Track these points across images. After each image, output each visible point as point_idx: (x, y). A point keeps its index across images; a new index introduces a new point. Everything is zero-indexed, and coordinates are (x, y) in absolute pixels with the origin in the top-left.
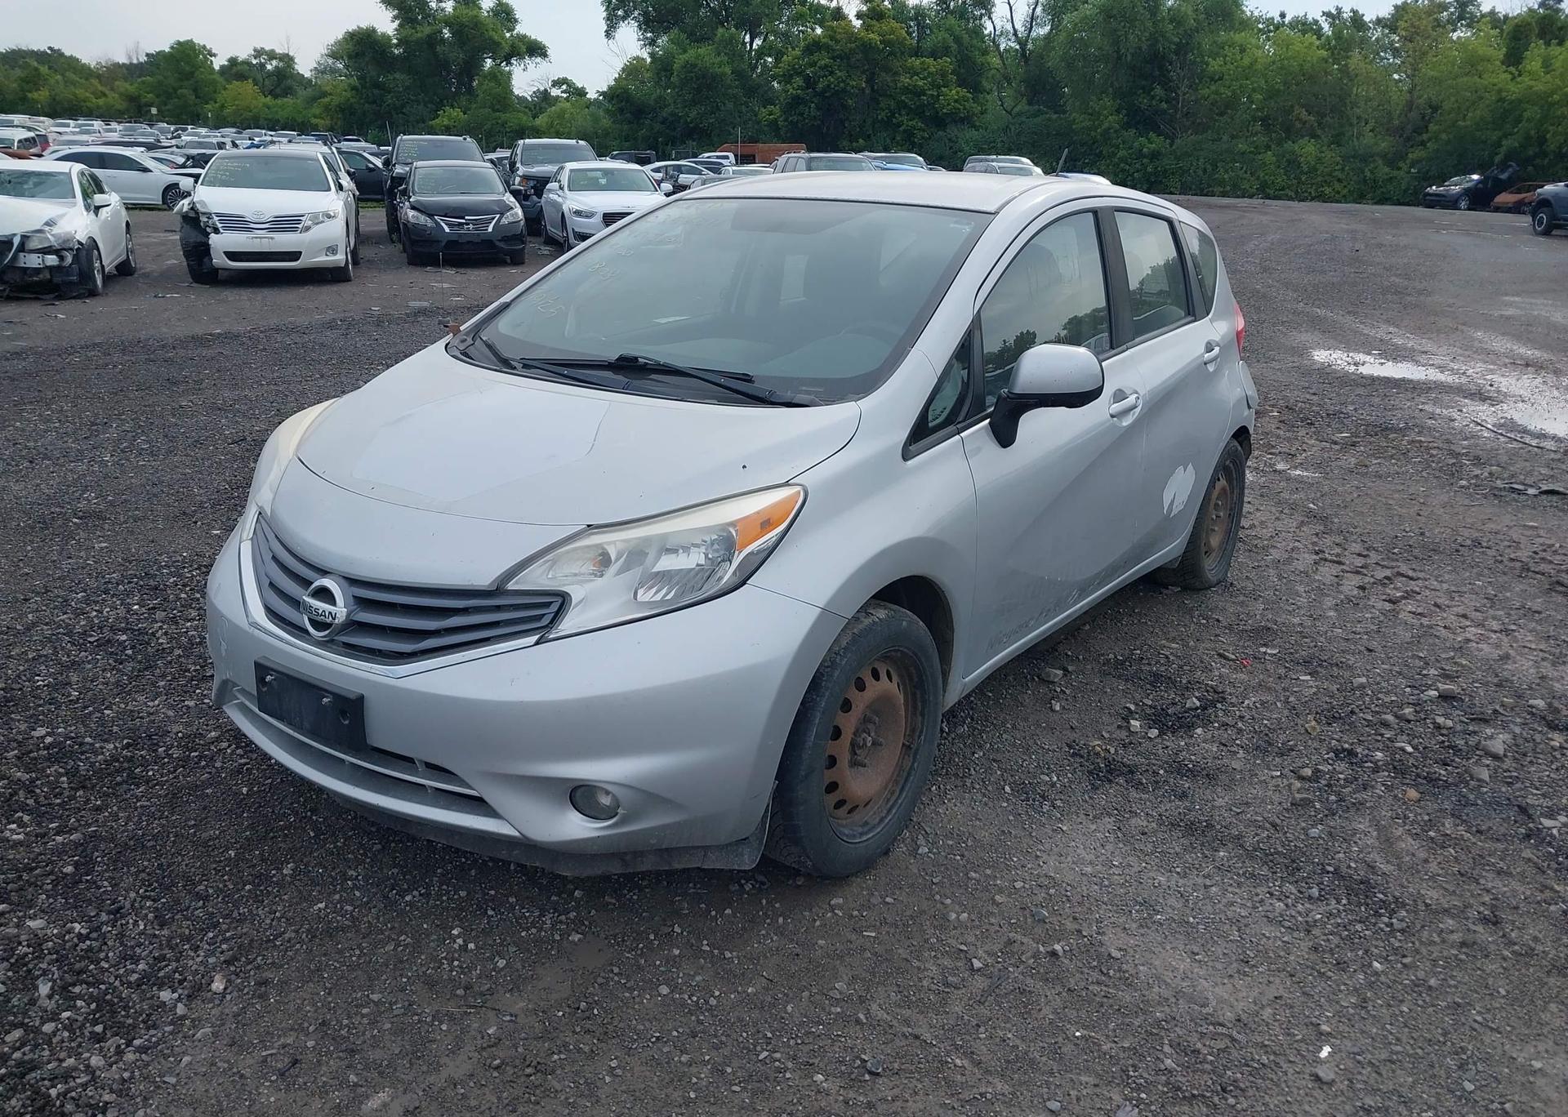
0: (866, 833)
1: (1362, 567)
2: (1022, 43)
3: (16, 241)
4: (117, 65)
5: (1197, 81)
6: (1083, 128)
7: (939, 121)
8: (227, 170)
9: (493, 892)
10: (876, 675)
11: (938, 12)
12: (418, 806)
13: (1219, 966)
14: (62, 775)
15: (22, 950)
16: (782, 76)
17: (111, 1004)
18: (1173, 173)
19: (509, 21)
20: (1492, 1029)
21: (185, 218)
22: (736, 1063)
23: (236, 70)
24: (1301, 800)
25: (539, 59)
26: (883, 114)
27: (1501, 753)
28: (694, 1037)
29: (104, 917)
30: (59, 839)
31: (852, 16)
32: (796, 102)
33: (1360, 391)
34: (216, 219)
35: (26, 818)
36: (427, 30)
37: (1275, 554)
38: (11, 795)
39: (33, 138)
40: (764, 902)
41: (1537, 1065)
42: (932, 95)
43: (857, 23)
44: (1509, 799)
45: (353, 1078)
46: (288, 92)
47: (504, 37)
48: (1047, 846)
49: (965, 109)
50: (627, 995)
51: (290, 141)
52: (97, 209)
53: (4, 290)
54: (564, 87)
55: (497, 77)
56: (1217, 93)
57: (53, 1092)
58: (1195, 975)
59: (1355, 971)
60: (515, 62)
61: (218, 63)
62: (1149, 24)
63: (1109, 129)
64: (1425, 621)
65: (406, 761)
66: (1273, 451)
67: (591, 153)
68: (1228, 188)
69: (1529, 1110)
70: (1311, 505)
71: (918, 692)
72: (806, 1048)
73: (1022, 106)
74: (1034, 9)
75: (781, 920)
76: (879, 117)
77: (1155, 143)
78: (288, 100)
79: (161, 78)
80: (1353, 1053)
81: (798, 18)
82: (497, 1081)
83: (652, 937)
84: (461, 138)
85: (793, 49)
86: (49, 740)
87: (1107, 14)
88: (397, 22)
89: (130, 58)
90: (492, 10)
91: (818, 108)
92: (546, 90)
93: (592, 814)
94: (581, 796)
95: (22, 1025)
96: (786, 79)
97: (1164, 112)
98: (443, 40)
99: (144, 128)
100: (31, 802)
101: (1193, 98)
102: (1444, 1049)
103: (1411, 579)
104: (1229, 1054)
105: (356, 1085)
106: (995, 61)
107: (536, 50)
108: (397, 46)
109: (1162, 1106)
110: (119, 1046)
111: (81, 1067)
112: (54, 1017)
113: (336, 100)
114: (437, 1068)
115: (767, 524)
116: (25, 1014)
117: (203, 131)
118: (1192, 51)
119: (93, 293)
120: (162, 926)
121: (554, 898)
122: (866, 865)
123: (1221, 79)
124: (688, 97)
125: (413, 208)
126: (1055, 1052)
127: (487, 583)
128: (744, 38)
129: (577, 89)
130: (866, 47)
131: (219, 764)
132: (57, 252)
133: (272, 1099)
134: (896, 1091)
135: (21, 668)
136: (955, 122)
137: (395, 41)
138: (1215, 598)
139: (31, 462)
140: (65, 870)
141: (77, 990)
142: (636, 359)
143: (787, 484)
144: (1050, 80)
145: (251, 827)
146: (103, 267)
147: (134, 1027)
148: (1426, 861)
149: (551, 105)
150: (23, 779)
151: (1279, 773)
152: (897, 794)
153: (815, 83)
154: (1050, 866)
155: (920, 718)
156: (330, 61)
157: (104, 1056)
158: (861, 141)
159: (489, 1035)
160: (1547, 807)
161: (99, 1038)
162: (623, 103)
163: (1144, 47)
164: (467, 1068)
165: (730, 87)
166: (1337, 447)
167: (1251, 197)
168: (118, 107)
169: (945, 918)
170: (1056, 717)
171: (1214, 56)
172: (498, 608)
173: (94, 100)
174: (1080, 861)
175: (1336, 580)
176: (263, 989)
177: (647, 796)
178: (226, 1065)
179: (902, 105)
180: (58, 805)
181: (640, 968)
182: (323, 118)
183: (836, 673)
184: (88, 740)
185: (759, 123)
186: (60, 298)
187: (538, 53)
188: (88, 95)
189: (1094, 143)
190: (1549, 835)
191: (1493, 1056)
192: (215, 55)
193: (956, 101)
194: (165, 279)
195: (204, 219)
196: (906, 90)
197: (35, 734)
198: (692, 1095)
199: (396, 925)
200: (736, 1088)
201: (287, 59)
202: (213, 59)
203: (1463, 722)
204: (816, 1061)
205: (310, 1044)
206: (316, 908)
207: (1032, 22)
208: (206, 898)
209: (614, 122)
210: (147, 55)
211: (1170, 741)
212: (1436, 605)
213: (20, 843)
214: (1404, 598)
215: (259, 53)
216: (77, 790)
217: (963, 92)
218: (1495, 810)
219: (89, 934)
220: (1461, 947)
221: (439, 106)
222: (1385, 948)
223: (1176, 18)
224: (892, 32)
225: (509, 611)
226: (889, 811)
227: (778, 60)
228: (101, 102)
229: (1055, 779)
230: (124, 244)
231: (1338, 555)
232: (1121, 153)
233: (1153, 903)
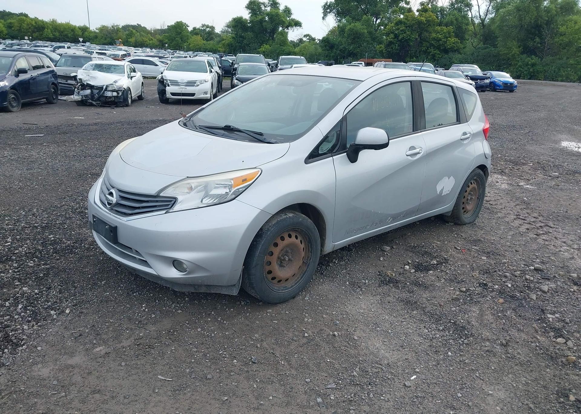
0: (285, 290)
1: (533, 222)
2: (483, 20)
3: (104, 87)
4: (158, 30)
5: (554, 36)
6: (504, 54)
7: (446, 51)
8: (175, 65)
9: (161, 296)
10: (290, 236)
11: (450, 9)
12: (133, 263)
13: (391, 347)
14: (52, 249)
15: (18, 295)
16: (386, 34)
17: (37, 313)
18: (541, 72)
19: (289, 14)
20: (481, 379)
21: (160, 81)
22: (211, 354)
23: (195, 32)
24: (455, 298)
25: (298, 27)
26: (424, 48)
27: (547, 291)
28: (202, 345)
29: (45, 289)
30: (43, 266)
31: (415, 11)
32: (391, 43)
33: (574, 158)
34: (169, 81)
35: (36, 260)
36: (260, 17)
37: (499, 215)
38: (35, 253)
39: (126, 54)
40: (245, 308)
41: (491, 392)
42: (444, 41)
43: (417, 14)
44: (539, 307)
45: (95, 342)
46: (212, 39)
47: (287, 20)
48: (351, 302)
49: (457, 46)
50: (187, 330)
51: (208, 56)
52: (132, 77)
53: (100, 103)
54: (308, 37)
55: (282, 34)
56: (562, 40)
57: (11, 334)
58: (381, 349)
59: (441, 354)
60: (290, 29)
61: (190, 29)
62: (535, 13)
63: (515, 54)
64: (547, 243)
65: (129, 249)
66: (522, 178)
67: (305, 61)
68: (564, 78)
69: (479, 405)
70: (525, 199)
71: (309, 244)
72: (235, 352)
73: (481, 45)
74: (488, 8)
75: (248, 314)
76: (422, 50)
77: (534, 59)
78: (211, 42)
79: (170, 34)
80: (423, 379)
81: (394, 12)
82: (136, 348)
83: (204, 314)
84: (259, 55)
85: (391, 24)
86: (53, 239)
87: (518, 9)
88: (250, 14)
89: (161, 27)
90: (284, 10)
91: (399, 46)
92: (301, 38)
93: (180, 270)
94: (176, 264)
95: (10, 315)
96: (387, 35)
97: (539, 48)
98: (265, 21)
99: (163, 51)
100: (39, 255)
101: (552, 42)
102: (458, 382)
103: (551, 227)
104: (379, 374)
105: (95, 344)
106: (471, 28)
107: (298, 24)
108: (249, 23)
109: (345, 386)
110: (33, 324)
111: (21, 329)
112: (19, 314)
113: (227, 42)
114: (121, 342)
115: (244, 181)
116: (12, 312)
117: (182, 52)
118: (553, 24)
119: (127, 105)
120: (60, 294)
121: (179, 299)
122: (284, 301)
123: (565, 34)
124: (350, 41)
125: (237, 79)
126: (318, 365)
127: (154, 193)
128: (373, 20)
129: (312, 38)
130: (419, 23)
131: (97, 251)
132: (117, 91)
133: (69, 344)
134: (258, 369)
135: (54, 218)
136: (453, 51)
137: (249, 21)
138: (465, 228)
139: (85, 157)
140: (40, 275)
141: (29, 308)
142: (230, 126)
143: (255, 168)
144: (493, 35)
145: (99, 269)
146: (132, 97)
147: (40, 320)
148: (492, 323)
149: (302, 44)
150: (40, 249)
151: (453, 289)
152: (300, 278)
153: (398, 36)
154: (349, 308)
155: (310, 253)
156: (226, 28)
157: (28, 327)
158: (414, 58)
159: (140, 336)
160: (554, 311)
161: (29, 321)
162: (326, 43)
163: (533, 22)
164: (129, 344)
165: (366, 38)
166: (550, 178)
167: (574, 82)
168: (156, 44)
169: (303, 320)
170: (380, 263)
171: (562, 25)
172: (157, 201)
173: (149, 41)
174: (361, 308)
175: (519, 225)
176: (81, 314)
177: (197, 266)
178: (61, 333)
179: (432, 45)
180: (47, 257)
181: (196, 323)
182: (222, 48)
183: (269, 233)
184: (64, 240)
185: (376, 51)
186: (117, 107)
187: (298, 25)
188: (147, 40)
189: (509, 60)
190: (548, 320)
191: (476, 388)
192: (189, 26)
193: (454, 43)
194: (152, 102)
195: (165, 82)
196: (434, 39)
197: (50, 237)
198: (193, 361)
199: (127, 302)
200: (207, 361)
201: (213, 28)
202: (188, 28)
203: (538, 279)
204: (237, 357)
205: (87, 331)
206: (106, 294)
207: (487, 12)
208: (76, 288)
209: (322, 50)
210: (168, 26)
211: (418, 274)
212: (555, 238)
213: (32, 267)
214: (543, 234)
215: (203, 26)
216: (54, 253)
217: (457, 40)
218: (532, 309)
219: (38, 293)
220: (487, 352)
221: (262, 44)
222: (456, 349)
223: (548, 10)
224: (430, 16)
225: (160, 202)
226: (296, 284)
227: (385, 28)
228: (151, 42)
229: (367, 281)
230: (140, 89)
231: (526, 217)
232: (520, 64)
233: (378, 324)
